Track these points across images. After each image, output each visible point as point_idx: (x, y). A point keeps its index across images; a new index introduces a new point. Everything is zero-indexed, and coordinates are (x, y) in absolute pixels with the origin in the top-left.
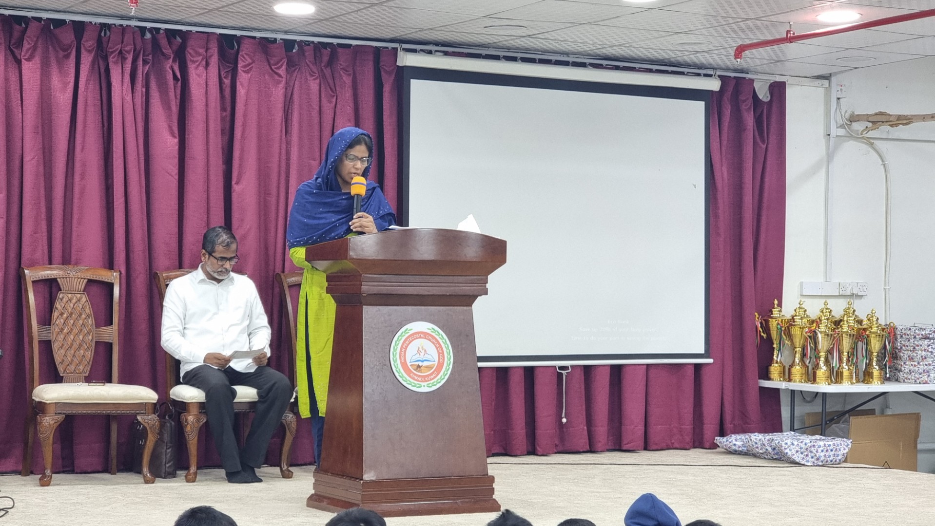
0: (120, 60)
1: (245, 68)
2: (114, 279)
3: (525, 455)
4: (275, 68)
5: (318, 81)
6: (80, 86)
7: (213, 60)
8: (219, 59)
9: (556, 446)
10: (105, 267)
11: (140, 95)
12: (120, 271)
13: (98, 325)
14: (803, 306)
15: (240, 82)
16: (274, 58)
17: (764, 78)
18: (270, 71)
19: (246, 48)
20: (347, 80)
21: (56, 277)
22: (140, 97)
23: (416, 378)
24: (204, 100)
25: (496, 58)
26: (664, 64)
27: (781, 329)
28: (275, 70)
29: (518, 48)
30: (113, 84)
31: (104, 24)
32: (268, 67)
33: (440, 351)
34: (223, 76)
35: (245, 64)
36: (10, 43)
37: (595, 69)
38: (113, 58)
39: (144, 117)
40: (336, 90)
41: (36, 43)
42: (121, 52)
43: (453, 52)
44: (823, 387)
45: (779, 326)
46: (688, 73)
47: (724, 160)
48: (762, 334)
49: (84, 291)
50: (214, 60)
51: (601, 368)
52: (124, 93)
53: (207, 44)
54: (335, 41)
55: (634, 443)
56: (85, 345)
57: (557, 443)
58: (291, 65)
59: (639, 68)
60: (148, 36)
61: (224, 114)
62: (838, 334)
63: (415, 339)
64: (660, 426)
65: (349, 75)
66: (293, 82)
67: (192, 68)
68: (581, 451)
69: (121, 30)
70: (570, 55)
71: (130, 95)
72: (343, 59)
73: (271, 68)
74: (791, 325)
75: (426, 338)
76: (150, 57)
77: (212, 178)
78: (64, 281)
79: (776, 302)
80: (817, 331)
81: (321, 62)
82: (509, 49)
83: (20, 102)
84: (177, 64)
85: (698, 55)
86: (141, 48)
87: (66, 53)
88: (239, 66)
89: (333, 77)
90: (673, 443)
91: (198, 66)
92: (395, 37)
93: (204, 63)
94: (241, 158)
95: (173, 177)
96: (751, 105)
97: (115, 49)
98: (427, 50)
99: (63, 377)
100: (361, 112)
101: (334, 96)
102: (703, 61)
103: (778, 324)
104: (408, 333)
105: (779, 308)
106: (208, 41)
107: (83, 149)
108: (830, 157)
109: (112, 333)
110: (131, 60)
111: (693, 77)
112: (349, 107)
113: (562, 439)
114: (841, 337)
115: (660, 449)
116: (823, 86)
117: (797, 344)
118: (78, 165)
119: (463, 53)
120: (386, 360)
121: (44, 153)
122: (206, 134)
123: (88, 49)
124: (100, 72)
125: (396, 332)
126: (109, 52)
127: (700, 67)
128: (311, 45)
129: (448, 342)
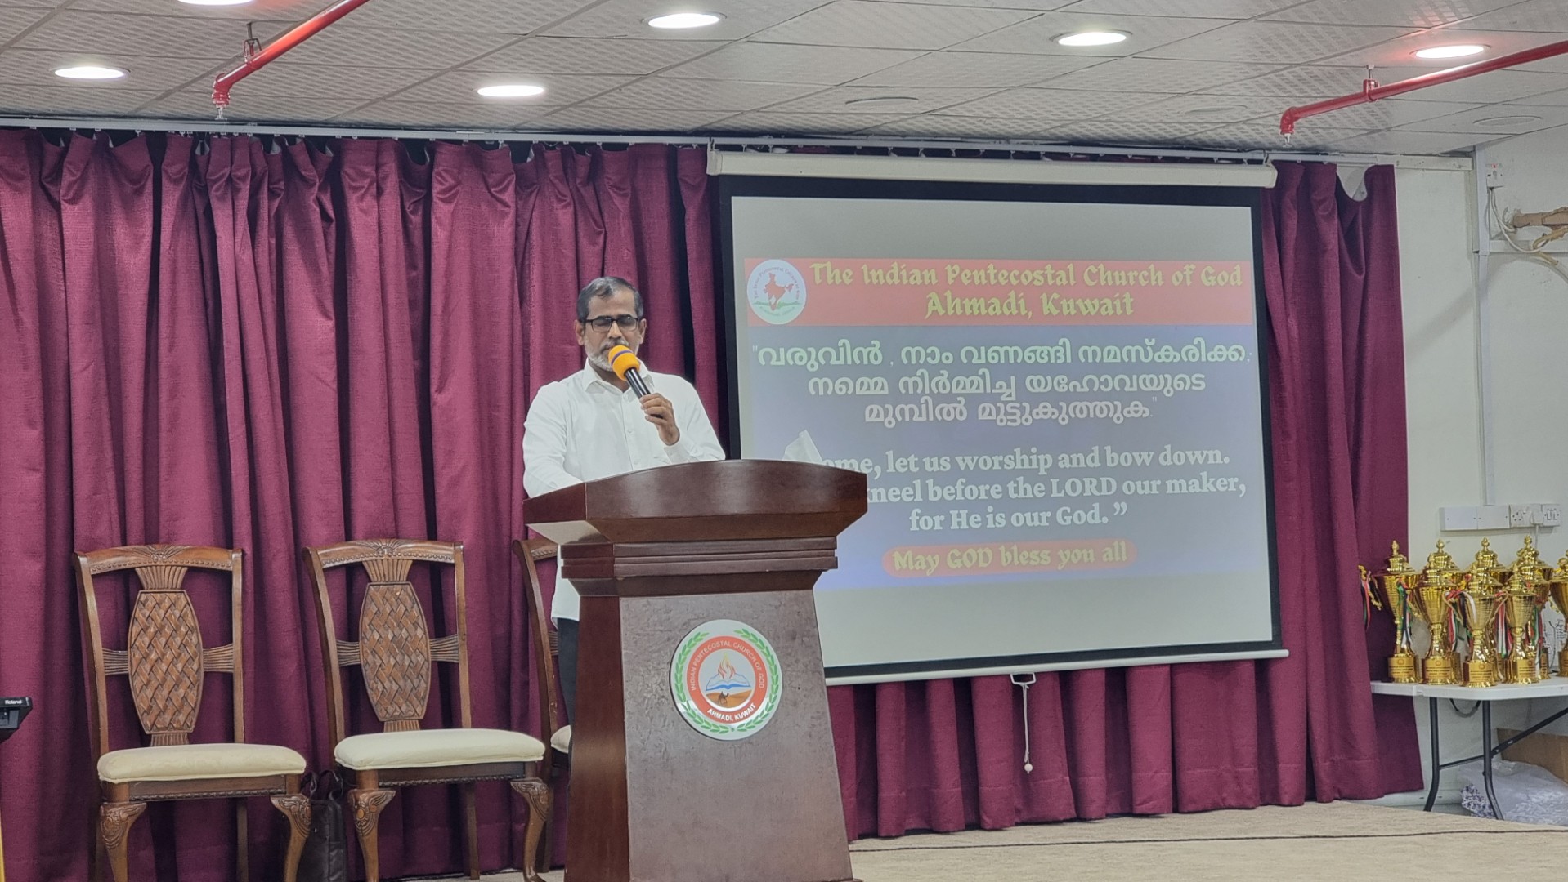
0: (229, 196)
1: (443, 194)
2: (233, 564)
3: (963, 830)
5: (571, 209)
6: (162, 241)
7: (389, 184)
8: (400, 182)
9: (1018, 811)
10: (218, 545)
11: (266, 247)
12: (243, 551)
13: (207, 645)
14: (1444, 550)
15: (436, 218)
16: (494, 175)
17: (1354, 160)
18: (489, 197)
19: (444, 161)
20: (621, 204)
21: (132, 566)
22: (266, 254)
23: (719, 716)
24: (376, 252)
25: (882, 152)
26: (1178, 146)
27: (1404, 592)
28: (495, 194)
29: (919, 134)
30: (218, 234)
31: (200, 133)
32: (485, 190)
33: (759, 668)
34: (408, 211)
35: (443, 187)
36: (40, 176)
37: (1056, 162)
38: (217, 190)
39: (275, 288)
40: (603, 222)
41: (85, 172)
42: (230, 180)
43: (805, 146)
44: (1482, 690)
45: (1401, 588)
46: (1220, 159)
47: (1290, 306)
48: (1375, 603)
49: (181, 588)
50: (392, 184)
51: (1089, 674)
52: (237, 249)
53: (377, 157)
54: (599, 140)
55: (1155, 802)
56: (186, 678)
57: (1020, 806)
58: (524, 185)
59: (1133, 156)
60: (276, 149)
61: (414, 274)
62: (1503, 597)
63: (713, 650)
64: (1199, 771)
65: (625, 195)
66: (527, 216)
67: (352, 199)
68: (1062, 818)
69: (229, 142)
70: (1013, 141)
71: (249, 251)
72: (612, 171)
73: (490, 192)
74: (1423, 585)
75: (732, 648)
76: (282, 185)
77: (397, 384)
78: (148, 572)
79: (1395, 546)
80: (1466, 594)
81: (576, 177)
82: (903, 135)
83: (61, 273)
84: (329, 194)
85: (1231, 128)
86: (265, 172)
87: (138, 186)
88: (434, 192)
89: (598, 201)
90: (1223, 799)
91: (366, 192)
92: (702, 127)
93: (374, 190)
94: (445, 347)
95: (328, 385)
96: (1333, 209)
97: (218, 176)
98: (760, 146)
99: (150, 735)
100: (649, 256)
101: (601, 232)
102: (1247, 139)
103: (1399, 584)
104: (701, 639)
105: (1402, 557)
106: (378, 153)
107: (171, 347)
108: (1482, 288)
109: (231, 657)
110: (248, 192)
111: (1228, 166)
112: (627, 252)
113: (1028, 798)
114: (1510, 602)
115: (1200, 809)
116: (1463, 169)
117: (1434, 618)
118: (164, 374)
119: (822, 147)
120: (664, 688)
121: (106, 358)
122: (381, 309)
123: (174, 177)
124: (197, 218)
125: (679, 639)
126: (212, 180)
127: (1242, 148)
128: (558, 149)
129: (772, 652)
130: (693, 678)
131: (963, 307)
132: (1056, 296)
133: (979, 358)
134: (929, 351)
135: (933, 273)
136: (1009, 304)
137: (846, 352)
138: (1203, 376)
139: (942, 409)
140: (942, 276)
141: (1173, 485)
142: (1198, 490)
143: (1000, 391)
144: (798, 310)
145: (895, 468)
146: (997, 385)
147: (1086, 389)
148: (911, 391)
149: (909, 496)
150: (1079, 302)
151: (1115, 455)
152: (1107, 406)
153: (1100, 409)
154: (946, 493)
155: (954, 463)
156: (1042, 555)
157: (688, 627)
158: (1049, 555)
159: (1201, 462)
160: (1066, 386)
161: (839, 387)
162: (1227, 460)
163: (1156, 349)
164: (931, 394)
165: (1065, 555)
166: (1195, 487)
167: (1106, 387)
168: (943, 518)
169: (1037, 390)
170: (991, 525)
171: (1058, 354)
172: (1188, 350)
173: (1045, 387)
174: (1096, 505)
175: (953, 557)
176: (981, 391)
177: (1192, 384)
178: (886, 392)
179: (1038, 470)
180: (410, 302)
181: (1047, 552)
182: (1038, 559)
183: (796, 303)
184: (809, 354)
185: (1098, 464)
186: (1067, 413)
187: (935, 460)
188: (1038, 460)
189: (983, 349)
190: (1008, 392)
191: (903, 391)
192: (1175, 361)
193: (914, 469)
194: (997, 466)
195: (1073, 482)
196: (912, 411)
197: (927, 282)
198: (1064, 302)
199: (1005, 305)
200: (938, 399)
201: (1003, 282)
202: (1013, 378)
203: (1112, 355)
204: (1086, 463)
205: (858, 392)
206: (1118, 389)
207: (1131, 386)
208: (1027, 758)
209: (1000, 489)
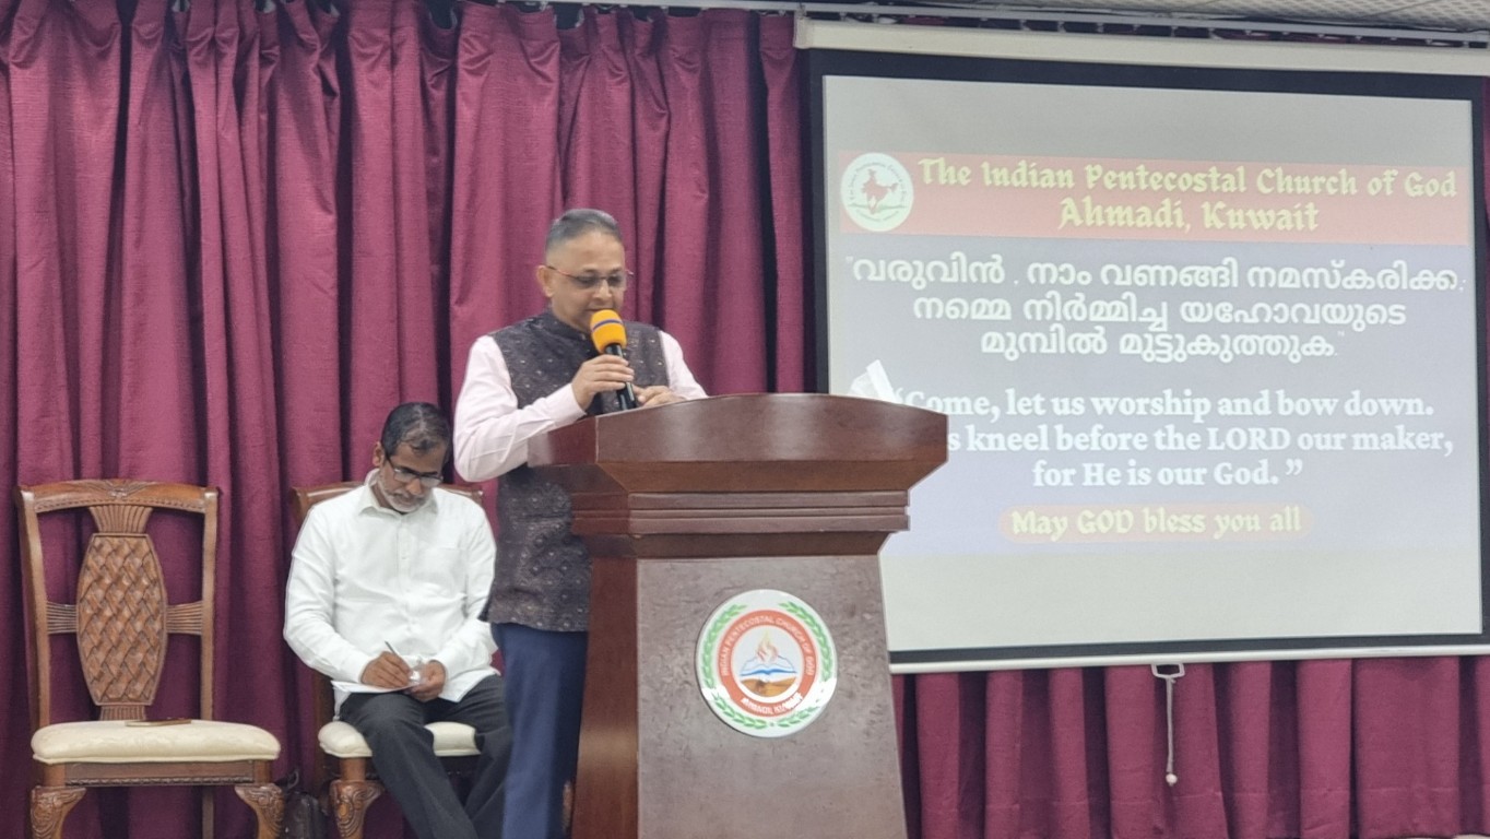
0: (212, 59)
1: (472, 65)
2: (207, 506)
4: (538, 63)
5: (626, 86)
6: (130, 114)
7: (406, 52)
8: (422, 49)
9: (1158, 832)
10: (189, 482)
11: (255, 125)
12: (219, 490)
13: (173, 601)
15: (462, 93)
16: (535, 43)
18: (528, 69)
19: (474, 25)
20: (688, 81)
21: (86, 504)
22: (255, 132)
23: (754, 707)
24: (387, 133)
25: (1011, 27)
26: (1381, 24)
28: (540, 68)
30: (198, 108)
32: (523, 61)
33: (808, 651)
34: (429, 83)
35: (472, 56)
37: (1228, 41)
38: (198, 54)
39: (265, 173)
40: (667, 103)
41: (39, 29)
42: (213, 42)
43: (918, 17)
46: (1430, 41)
49: (147, 529)
50: (409, 51)
51: (1250, 668)
52: (220, 127)
53: (391, 19)
55: (1331, 825)
56: (145, 640)
57: (1161, 825)
58: (572, 55)
59: (1326, 35)
60: (270, 7)
61: (434, 160)
63: (752, 628)
64: (1385, 790)
65: (694, 71)
66: (573, 93)
67: (361, 70)
70: (1173, 14)
71: (234, 127)
72: (679, 41)
73: (529, 63)
75: (775, 625)
76: (276, 50)
77: (409, 292)
78: (104, 512)
81: (634, 46)
82: (1038, 7)
84: (334, 56)
85: (1446, 2)
86: (255, 36)
87: (102, 49)
88: (461, 62)
89: (662, 78)
90: (1417, 823)
91: (377, 61)
93: (387, 58)
94: (469, 249)
95: (325, 292)
97: (198, 38)
98: (858, 14)
99: (100, 707)
100: (721, 146)
101: (662, 115)
102: (1467, 16)
104: (737, 613)
106: (394, 14)
107: (138, 242)
109: (200, 616)
110: (234, 57)
111: (1444, 50)
112: (694, 138)
113: (1171, 816)
115: (1388, 834)
118: (126, 273)
119: (938, 18)
120: (687, 671)
121: (61, 253)
122: (392, 203)
123: (147, 38)
124: (172, 85)
125: (709, 611)
126: (190, 42)
127: (1463, 27)
128: (613, 12)
129: (825, 631)
130: (725, 661)
131: (1105, 216)
132: (1221, 205)
133: (1124, 278)
134: (1063, 268)
135: (1069, 173)
136: (1162, 214)
137: (960, 268)
138: (1403, 308)
139: (1075, 340)
140: (1080, 177)
141: (1362, 440)
142: (1393, 447)
143: (1149, 320)
144: (904, 214)
145: (1016, 410)
146: (1146, 311)
147: (1255, 320)
148: (1039, 317)
149: (1033, 444)
150: (1251, 213)
151: (1289, 401)
152: (1281, 341)
153: (1271, 344)
154: (1078, 442)
155: (1089, 405)
156: (1195, 521)
157: (721, 597)
158: (1204, 521)
159: (1397, 413)
160: (1230, 316)
161: (950, 309)
162: (1430, 411)
163: (1345, 272)
164: (1063, 321)
165: (1224, 522)
166: (1389, 443)
167: (1281, 317)
168: (1073, 472)
169: (1194, 319)
170: (1132, 482)
171: (1222, 277)
172: (1385, 276)
173: (1204, 316)
174: (1264, 462)
175: (1086, 520)
176: (1125, 319)
177: (1389, 317)
178: (1008, 316)
179: (1193, 417)
180: (428, 192)
181: (1202, 517)
182: (1189, 525)
183: (900, 206)
184: (915, 268)
185: (1267, 411)
186: (1231, 349)
187: (1066, 401)
188: (1193, 405)
189: (1128, 268)
190: (1158, 321)
191: (1029, 317)
192: (1369, 287)
193: (1040, 412)
194: (1142, 411)
195: (1236, 433)
196: (1039, 341)
197: (1062, 185)
198: (1231, 213)
199: (1158, 214)
200: (1072, 327)
201: (1156, 187)
202: (1164, 305)
203: (1290, 278)
204: (1253, 411)
205: (974, 317)
206: (1296, 320)
207: (1313, 317)
208: (1170, 767)
209: (1145, 439)
